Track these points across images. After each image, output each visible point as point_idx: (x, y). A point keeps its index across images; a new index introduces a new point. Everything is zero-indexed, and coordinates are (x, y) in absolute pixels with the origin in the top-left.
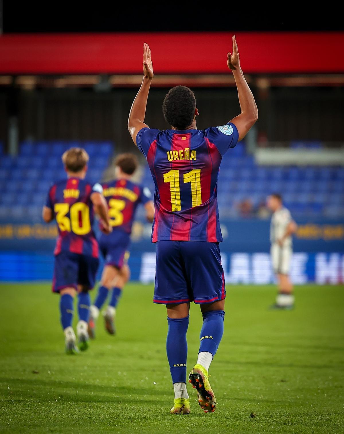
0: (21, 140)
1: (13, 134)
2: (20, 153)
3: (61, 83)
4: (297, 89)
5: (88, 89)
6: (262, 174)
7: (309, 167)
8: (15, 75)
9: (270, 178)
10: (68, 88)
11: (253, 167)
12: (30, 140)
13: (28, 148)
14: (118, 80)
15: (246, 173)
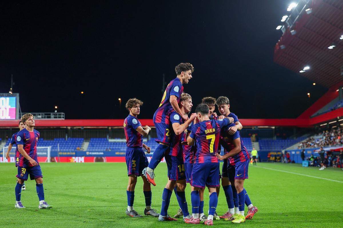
0: (68, 138)
1: (67, 137)
2: (68, 140)
3: (75, 128)
4: (116, 129)
5: (80, 129)
6: (110, 143)
7: (118, 142)
8: (67, 127)
9: (111, 144)
10: (76, 129)
11: (108, 142)
12: (69, 138)
13: (69, 139)
14: (85, 127)
15: (107, 143)
